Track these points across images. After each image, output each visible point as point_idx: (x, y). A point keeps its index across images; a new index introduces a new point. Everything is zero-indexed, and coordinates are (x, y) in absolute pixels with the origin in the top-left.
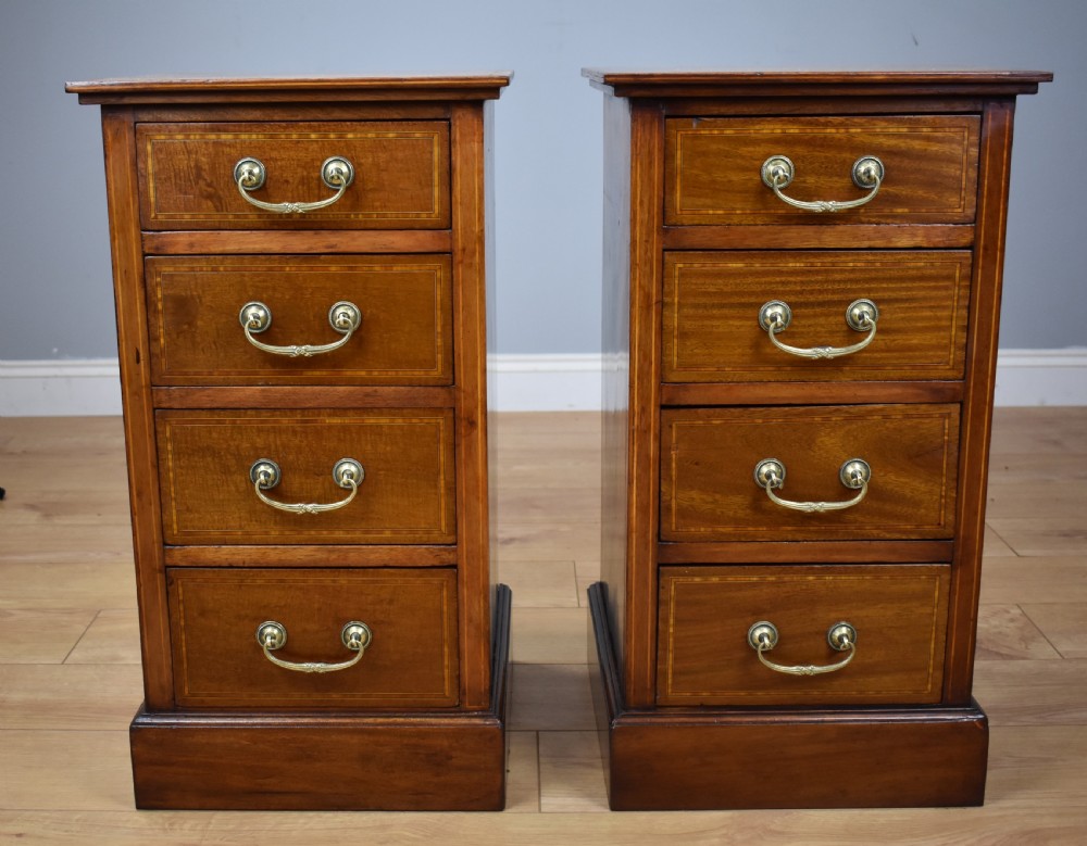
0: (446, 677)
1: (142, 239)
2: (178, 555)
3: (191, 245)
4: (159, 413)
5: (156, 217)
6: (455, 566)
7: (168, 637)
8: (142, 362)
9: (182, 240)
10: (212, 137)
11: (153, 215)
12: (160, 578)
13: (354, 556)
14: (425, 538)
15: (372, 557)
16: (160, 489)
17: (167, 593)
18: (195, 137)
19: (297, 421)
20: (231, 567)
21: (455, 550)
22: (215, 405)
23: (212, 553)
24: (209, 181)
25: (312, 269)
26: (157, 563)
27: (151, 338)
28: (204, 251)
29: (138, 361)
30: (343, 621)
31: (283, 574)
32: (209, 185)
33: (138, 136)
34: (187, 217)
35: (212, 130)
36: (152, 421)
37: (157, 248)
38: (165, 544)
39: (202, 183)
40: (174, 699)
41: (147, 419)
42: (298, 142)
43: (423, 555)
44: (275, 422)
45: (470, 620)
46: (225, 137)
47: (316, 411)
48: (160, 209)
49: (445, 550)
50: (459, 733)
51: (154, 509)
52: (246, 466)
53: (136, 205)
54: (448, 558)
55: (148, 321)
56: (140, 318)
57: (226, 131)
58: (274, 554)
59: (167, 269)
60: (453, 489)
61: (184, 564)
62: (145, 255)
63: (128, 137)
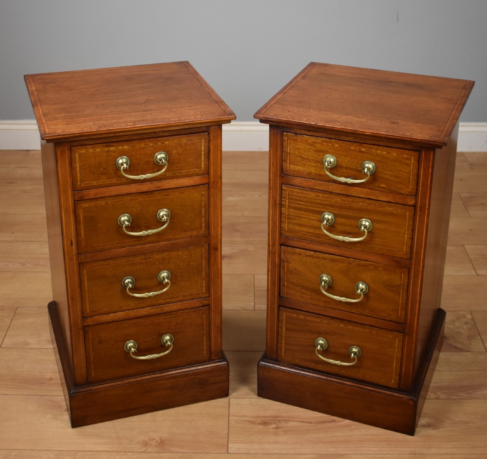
0: (205, 348)
1: (74, 195)
2: (89, 322)
3: (96, 194)
4: (81, 265)
5: (80, 185)
6: (209, 305)
7: (85, 354)
8: (74, 245)
9: (92, 193)
10: (106, 149)
11: (79, 183)
12: (81, 332)
13: (167, 308)
14: (196, 296)
15: (174, 307)
16: (81, 296)
17: (85, 337)
18: (98, 150)
19: (142, 259)
20: (113, 322)
21: (209, 299)
22: (106, 258)
23: (104, 318)
24: (104, 167)
25: (150, 197)
26: (80, 326)
27: (78, 234)
28: (102, 196)
29: (72, 245)
30: (161, 335)
31: (135, 321)
32: (104, 169)
33: (72, 152)
34: (95, 183)
35: (106, 146)
36: (78, 269)
37: (81, 197)
38: (83, 317)
39: (101, 168)
40: (87, 379)
41: (76, 268)
42: (144, 148)
43: (196, 303)
44: (132, 260)
45: (214, 325)
46: (112, 148)
47: (151, 254)
48: (82, 181)
49: (205, 300)
50: (212, 370)
51: (79, 304)
52: (121, 279)
53: (71, 181)
54: (206, 302)
55: (76, 227)
56: (73, 228)
57: (112, 146)
58: (132, 313)
59: (85, 205)
60: (208, 275)
61: (92, 324)
62: (75, 201)
63: (67, 153)
